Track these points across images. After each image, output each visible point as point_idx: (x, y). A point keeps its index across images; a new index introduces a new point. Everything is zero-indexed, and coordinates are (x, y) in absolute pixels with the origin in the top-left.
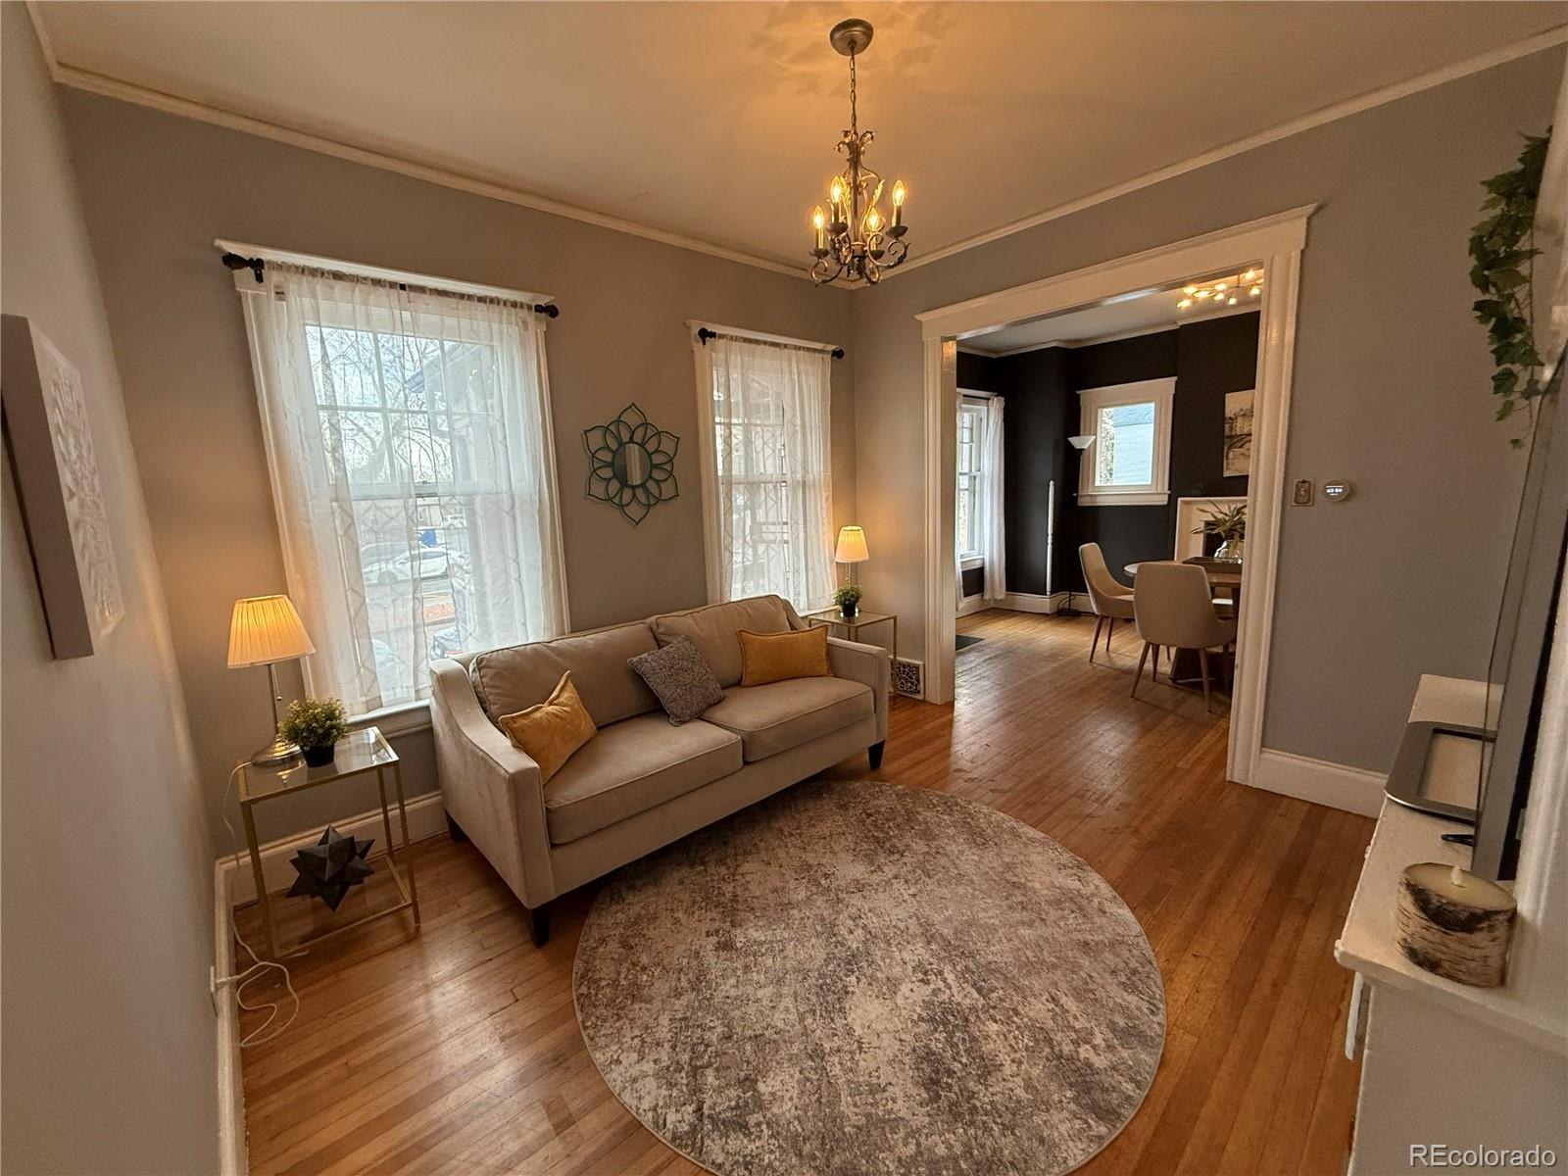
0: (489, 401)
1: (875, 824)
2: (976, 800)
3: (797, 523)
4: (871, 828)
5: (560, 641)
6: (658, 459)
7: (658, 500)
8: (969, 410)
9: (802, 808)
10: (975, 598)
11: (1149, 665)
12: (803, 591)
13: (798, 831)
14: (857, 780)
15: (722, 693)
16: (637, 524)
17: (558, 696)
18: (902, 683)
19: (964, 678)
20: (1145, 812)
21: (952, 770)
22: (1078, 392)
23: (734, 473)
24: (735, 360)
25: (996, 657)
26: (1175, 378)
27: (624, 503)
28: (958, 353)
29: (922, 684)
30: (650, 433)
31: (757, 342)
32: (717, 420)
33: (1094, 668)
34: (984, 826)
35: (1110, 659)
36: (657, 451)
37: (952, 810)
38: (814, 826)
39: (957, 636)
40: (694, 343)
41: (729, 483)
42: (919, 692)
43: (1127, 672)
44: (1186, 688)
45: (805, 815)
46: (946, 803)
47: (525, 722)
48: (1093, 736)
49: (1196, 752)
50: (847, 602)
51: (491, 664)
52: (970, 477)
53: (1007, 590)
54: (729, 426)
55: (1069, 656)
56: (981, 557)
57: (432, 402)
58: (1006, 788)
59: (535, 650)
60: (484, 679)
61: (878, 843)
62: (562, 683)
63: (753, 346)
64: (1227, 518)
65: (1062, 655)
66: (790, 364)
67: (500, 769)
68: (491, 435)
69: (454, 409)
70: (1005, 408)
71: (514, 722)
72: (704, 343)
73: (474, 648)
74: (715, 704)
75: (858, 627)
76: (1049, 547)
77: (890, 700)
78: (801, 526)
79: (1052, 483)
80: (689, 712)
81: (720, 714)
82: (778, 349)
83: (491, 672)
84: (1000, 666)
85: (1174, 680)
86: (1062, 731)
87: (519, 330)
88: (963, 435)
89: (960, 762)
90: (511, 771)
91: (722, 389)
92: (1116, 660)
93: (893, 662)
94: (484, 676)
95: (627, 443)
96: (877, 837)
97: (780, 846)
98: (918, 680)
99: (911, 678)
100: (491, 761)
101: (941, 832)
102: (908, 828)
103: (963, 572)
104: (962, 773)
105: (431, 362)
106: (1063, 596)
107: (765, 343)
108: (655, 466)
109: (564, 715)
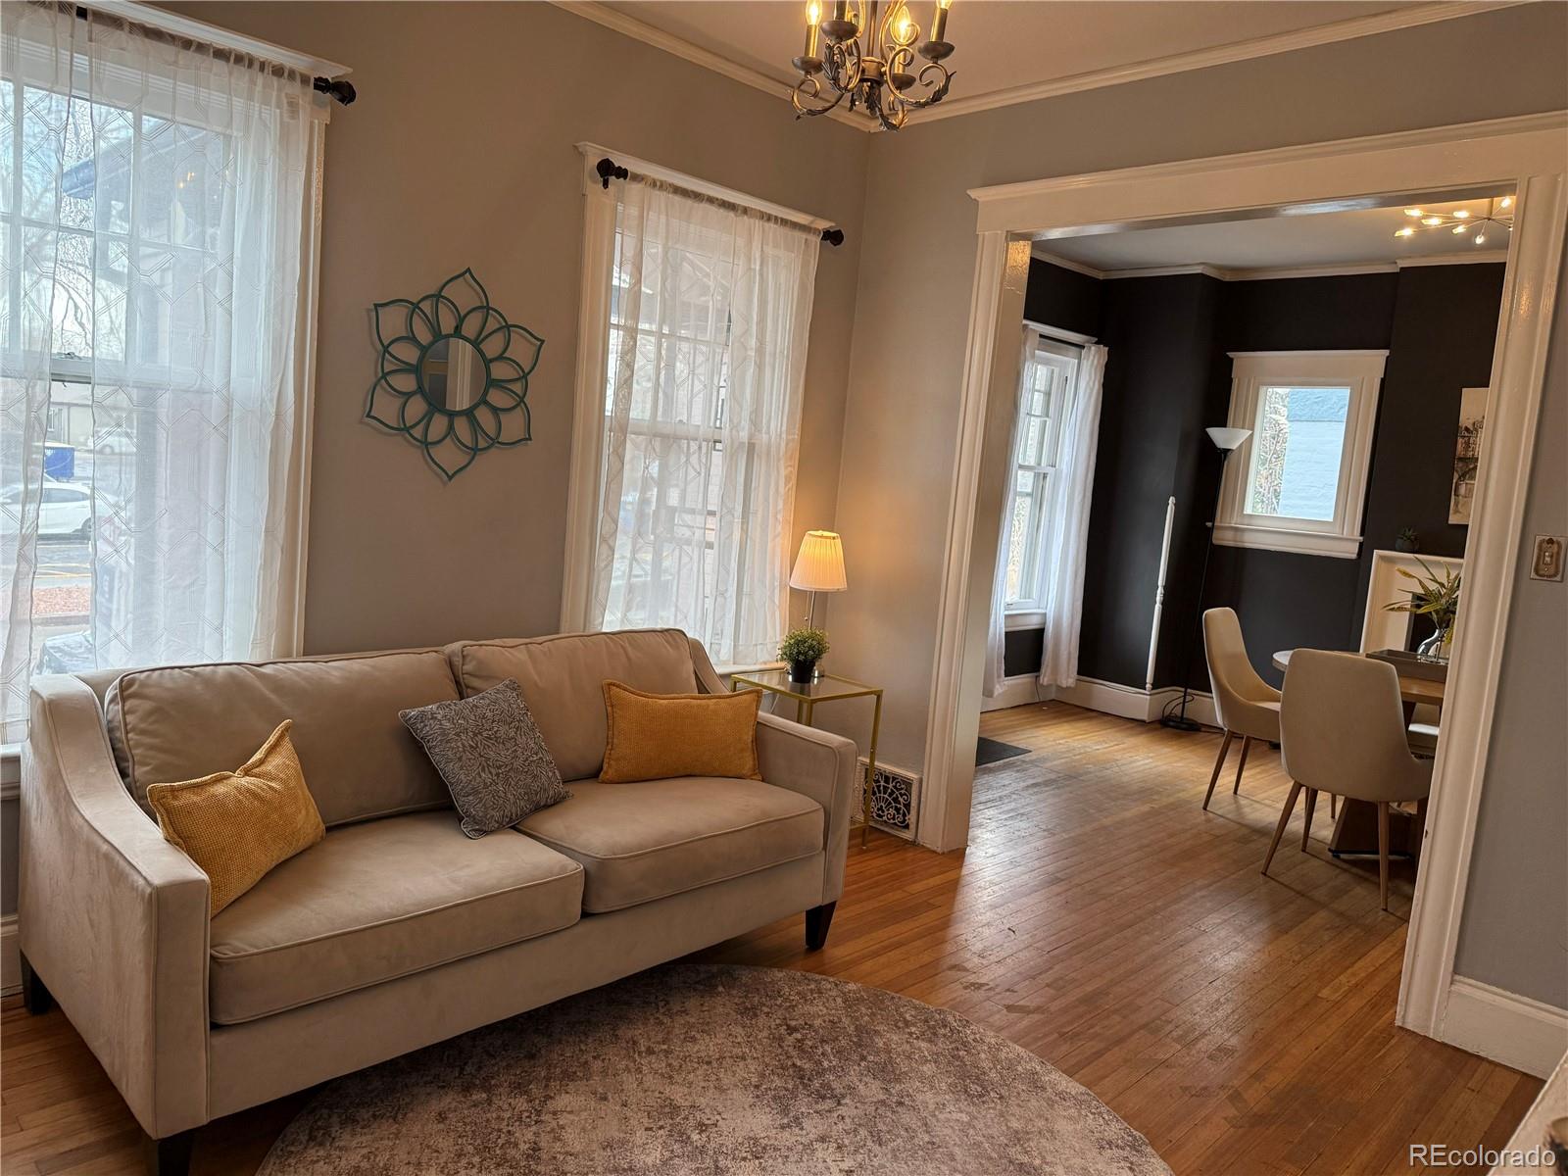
0: (210, 231)
1: (799, 1044)
2: (979, 1021)
3: (731, 512)
4: (794, 1053)
5: (280, 666)
6: (499, 371)
7: (494, 442)
8: (1046, 362)
9: (676, 1008)
10: (1022, 680)
11: (1296, 825)
12: (729, 630)
13: (665, 1047)
14: (780, 966)
15: (562, 788)
16: (450, 478)
17: (262, 762)
18: (881, 809)
19: (990, 813)
20: (1253, 1068)
21: (945, 967)
22: (1231, 354)
23: (633, 414)
24: (656, 219)
25: (1046, 783)
26: (1386, 352)
27: (429, 440)
28: (1032, 259)
29: (913, 812)
30: (492, 324)
31: (697, 196)
32: (614, 320)
33: (1208, 821)
34: (986, 1065)
35: (1239, 807)
36: (501, 358)
37: (935, 1034)
38: (694, 1040)
39: (979, 738)
40: (589, 183)
41: (623, 427)
42: (907, 827)
43: (1259, 831)
44: (1354, 870)
45: (680, 1020)
46: (926, 1021)
47: (195, 799)
48: (1189, 932)
49: (1354, 975)
50: (801, 658)
51: (147, 691)
52: (1037, 475)
53: (1079, 673)
54: (632, 333)
55: (1169, 796)
56: (1043, 611)
57: (104, 219)
58: (1033, 1005)
59: (232, 676)
60: (129, 718)
61: (802, 1078)
62: (272, 739)
63: (689, 202)
64: (1444, 591)
65: (1158, 793)
66: (750, 242)
67: (136, 877)
68: (205, 289)
69: (145, 236)
70: (1107, 366)
71: (175, 798)
72: (606, 184)
73: (119, 659)
74: (547, 806)
75: (814, 701)
76: (1158, 607)
77: (851, 837)
78: (738, 521)
79: (1172, 500)
80: (497, 815)
81: (554, 824)
82: (732, 214)
83: (146, 705)
84: (1051, 801)
85: (1336, 853)
86: (1141, 919)
87: (281, 113)
88: (1032, 400)
89: (961, 953)
90: (157, 880)
91: (628, 267)
92: (1247, 810)
93: (869, 770)
94: (131, 712)
95: (451, 336)
96: (801, 1069)
97: (627, 1069)
98: (908, 806)
99: (896, 800)
100: (122, 863)
101: (912, 1070)
102: (855, 1057)
103: (1006, 633)
104: (964, 974)
105: (115, 148)
106: (1172, 695)
107: (711, 200)
108: (493, 383)
109: (269, 795)
